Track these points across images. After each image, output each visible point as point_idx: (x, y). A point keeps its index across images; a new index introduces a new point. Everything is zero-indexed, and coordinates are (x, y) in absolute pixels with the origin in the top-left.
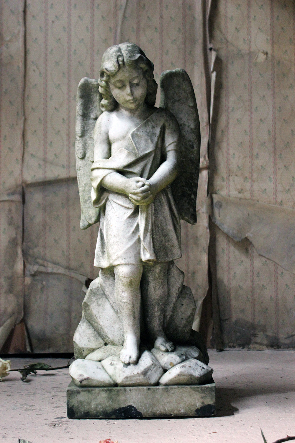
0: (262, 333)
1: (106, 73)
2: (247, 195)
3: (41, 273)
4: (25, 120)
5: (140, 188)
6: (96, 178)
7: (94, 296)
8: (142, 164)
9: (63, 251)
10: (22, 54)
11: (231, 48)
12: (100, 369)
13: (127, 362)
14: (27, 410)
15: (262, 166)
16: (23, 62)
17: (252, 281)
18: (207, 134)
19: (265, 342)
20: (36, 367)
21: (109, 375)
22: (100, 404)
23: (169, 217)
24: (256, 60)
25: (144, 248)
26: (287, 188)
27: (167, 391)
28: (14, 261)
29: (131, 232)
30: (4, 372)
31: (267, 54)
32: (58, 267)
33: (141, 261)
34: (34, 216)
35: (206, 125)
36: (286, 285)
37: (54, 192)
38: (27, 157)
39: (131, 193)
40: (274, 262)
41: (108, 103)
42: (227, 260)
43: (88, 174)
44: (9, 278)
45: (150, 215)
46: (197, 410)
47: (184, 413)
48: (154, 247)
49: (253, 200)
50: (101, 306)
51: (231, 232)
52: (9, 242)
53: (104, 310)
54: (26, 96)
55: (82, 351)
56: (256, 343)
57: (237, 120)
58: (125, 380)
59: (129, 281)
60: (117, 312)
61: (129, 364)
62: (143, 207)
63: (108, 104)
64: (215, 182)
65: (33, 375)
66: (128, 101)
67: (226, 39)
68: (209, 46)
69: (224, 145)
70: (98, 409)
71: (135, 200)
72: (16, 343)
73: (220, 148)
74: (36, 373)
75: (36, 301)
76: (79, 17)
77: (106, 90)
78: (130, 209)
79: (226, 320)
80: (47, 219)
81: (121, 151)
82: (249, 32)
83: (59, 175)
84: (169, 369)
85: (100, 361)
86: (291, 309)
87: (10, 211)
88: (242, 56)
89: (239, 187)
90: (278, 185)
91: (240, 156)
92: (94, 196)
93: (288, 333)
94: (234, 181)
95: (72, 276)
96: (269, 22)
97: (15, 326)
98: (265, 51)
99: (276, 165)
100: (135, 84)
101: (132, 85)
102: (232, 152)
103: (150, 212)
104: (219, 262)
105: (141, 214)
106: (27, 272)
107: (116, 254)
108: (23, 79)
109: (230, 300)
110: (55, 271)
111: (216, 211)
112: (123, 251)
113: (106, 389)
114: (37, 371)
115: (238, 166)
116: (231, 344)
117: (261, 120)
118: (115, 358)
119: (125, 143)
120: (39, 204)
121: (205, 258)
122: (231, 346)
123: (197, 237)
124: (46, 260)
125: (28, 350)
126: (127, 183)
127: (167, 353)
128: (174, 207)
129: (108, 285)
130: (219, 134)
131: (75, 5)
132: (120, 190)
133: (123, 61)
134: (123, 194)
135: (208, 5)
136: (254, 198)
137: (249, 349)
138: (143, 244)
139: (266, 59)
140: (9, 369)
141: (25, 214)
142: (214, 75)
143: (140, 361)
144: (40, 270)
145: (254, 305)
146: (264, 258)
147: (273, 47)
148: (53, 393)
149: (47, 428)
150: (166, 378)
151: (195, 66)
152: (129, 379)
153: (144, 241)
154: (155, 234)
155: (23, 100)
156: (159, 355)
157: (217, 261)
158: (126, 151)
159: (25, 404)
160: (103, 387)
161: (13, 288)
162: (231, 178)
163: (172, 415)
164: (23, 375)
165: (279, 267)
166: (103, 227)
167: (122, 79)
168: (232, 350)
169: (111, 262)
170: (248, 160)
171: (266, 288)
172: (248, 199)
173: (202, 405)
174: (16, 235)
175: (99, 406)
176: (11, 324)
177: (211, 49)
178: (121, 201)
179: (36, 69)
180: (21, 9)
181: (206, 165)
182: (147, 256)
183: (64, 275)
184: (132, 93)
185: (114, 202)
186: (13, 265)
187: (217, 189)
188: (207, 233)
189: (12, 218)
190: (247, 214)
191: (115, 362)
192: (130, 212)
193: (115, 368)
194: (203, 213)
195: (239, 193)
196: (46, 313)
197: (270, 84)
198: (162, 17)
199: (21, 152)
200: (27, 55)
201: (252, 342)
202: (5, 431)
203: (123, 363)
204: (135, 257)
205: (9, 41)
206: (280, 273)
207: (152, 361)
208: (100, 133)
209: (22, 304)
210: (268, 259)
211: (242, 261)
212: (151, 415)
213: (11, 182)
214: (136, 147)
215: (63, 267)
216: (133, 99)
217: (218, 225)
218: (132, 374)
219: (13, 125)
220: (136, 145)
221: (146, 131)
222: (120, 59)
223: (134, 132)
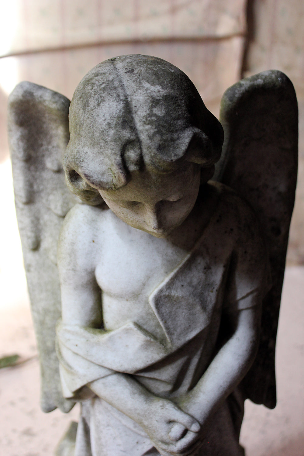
81: (128, 332)
119: (137, 309)
158: (141, 337)
184: (161, 223)
220: (165, 323)
221: (190, 284)
222: (132, 155)
223: (161, 291)
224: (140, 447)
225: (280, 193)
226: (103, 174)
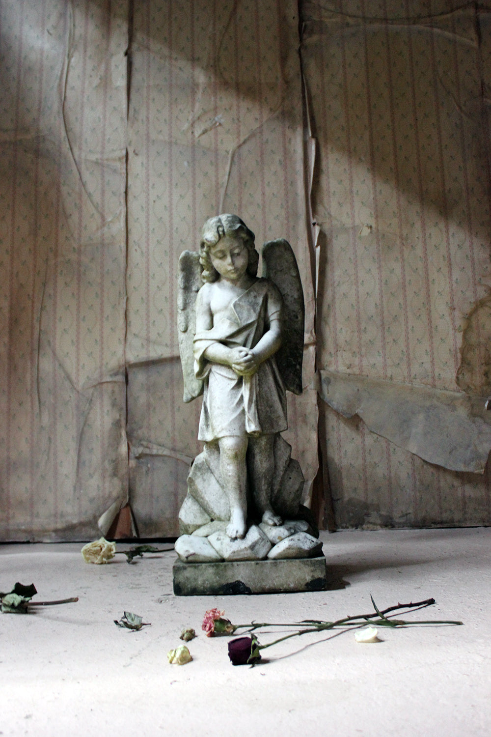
0: (375, 513)
1: (207, 244)
2: (356, 370)
3: (146, 455)
4: (127, 299)
5: (243, 357)
6: (199, 349)
7: (199, 471)
8: (245, 334)
9: (168, 432)
10: (124, 234)
11: (335, 222)
12: (206, 544)
13: (234, 536)
14: (132, 588)
15: (370, 341)
16: (125, 242)
17: (364, 459)
18: (313, 309)
19: (379, 521)
20: (142, 550)
21: (216, 550)
22: (207, 580)
23: (274, 388)
24: (360, 234)
25: (249, 420)
26: (397, 361)
27: (275, 565)
28: (118, 444)
29: (235, 404)
30: (109, 554)
31: (371, 227)
32: (163, 448)
33: (246, 432)
34: (138, 397)
35: (312, 300)
36: (399, 462)
37: (158, 372)
38: (129, 337)
39: (235, 364)
40: (386, 438)
41: (210, 274)
42: (337, 438)
43: (191, 347)
44: (113, 461)
45: (254, 386)
46: (307, 584)
47: (293, 587)
48: (259, 418)
49: (363, 376)
50: (207, 481)
51: (341, 408)
52: (112, 424)
53: (209, 485)
54: (128, 275)
55: (188, 527)
56: (369, 523)
57: (344, 294)
58: (232, 555)
59: (234, 453)
60: (222, 487)
61: (236, 538)
62: (248, 378)
63: (210, 276)
64: (322, 358)
65: (139, 558)
66: (229, 271)
67: (329, 214)
68: (313, 221)
69: (331, 320)
70: (205, 585)
71: (238, 370)
72: (121, 528)
73: (326, 323)
74: (142, 555)
75: (142, 484)
76: (181, 196)
77: (207, 261)
78: (234, 380)
79: (338, 500)
80: (152, 399)
81: (223, 322)
82: (352, 207)
83: (162, 355)
84: (277, 543)
85: (207, 537)
86: (404, 487)
87: (113, 392)
88: (346, 230)
89: (348, 363)
90: (387, 360)
91: (347, 332)
92: (196, 368)
93: (402, 512)
94: (342, 356)
95: (178, 458)
96: (372, 196)
97: (120, 510)
98: (369, 225)
99: (384, 338)
100: (236, 254)
101: (232, 255)
102: (339, 326)
103: (254, 382)
104: (329, 440)
105: (245, 384)
106: (132, 455)
107: (220, 427)
108: (125, 259)
109: (342, 479)
110: (160, 453)
111: (325, 387)
112: (227, 423)
113: (213, 564)
114: (143, 553)
115: (346, 341)
116: (344, 525)
117: (367, 293)
118: (222, 533)
119: (227, 313)
120: (142, 384)
121: (314, 436)
122: (344, 526)
123: (305, 415)
124: (150, 442)
125: (134, 534)
126: (229, 353)
127: (275, 527)
128: (278, 378)
129: (213, 459)
130: (325, 308)
131: (177, 184)
132: (223, 361)
133: (223, 231)
134: (225, 364)
135: (310, 181)
136: (364, 373)
137: (363, 529)
138: (247, 416)
139: (371, 232)
140: (114, 551)
141: (128, 394)
142: (318, 250)
143: (247, 536)
144: (144, 452)
145: (367, 484)
146: (376, 435)
147: (377, 221)
148: (159, 573)
149: (153, 604)
150: (275, 552)
151: (298, 242)
152: (236, 554)
153: (249, 412)
154: (259, 404)
155: (126, 280)
156: (267, 529)
157: (327, 439)
158: (228, 322)
159: (131, 583)
160: (210, 562)
161: (117, 471)
162: (339, 353)
163: (281, 589)
164: (129, 557)
165: (390, 443)
166: (206, 400)
167: (223, 249)
168: (345, 531)
169: (216, 434)
170: (356, 334)
171: (378, 466)
172: (357, 375)
173: (312, 579)
174: (120, 416)
175: (207, 582)
176: (116, 508)
177: (314, 224)
178: (224, 372)
179: (138, 249)
180: (123, 190)
181: (313, 340)
182: (252, 427)
183: (169, 457)
184: (233, 263)
185: (217, 373)
186: (117, 448)
187: (325, 365)
188: (316, 410)
189: (115, 399)
190: (356, 390)
191: (222, 537)
192: (234, 383)
193: (222, 544)
194: (311, 389)
195: (348, 368)
196: (152, 496)
197: (376, 258)
198: (263, 193)
199: (124, 332)
200: (129, 234)
201: (366, 522)
202: (111, 607)
203: (229, 537)
204: (240, 429)
205: (111, 222)
206: (392, 450)
207: (260, 535)
208: (202, 305)
209: (127, 487)
210: (380, 436)
211: (353, 439)
212: (260, 590)
213: (114, 362)
214: (239, 317)
215: (168, 448)
216: (235, 269)
217: (327, 402)
218: (240, 549)
219: (115, 305)
220: (238, 314)
221: (248, 301)
222: (221, 229)
223: (236, 302)
224: (229, 386)
225: (295, 299)
226: (212, 238)
